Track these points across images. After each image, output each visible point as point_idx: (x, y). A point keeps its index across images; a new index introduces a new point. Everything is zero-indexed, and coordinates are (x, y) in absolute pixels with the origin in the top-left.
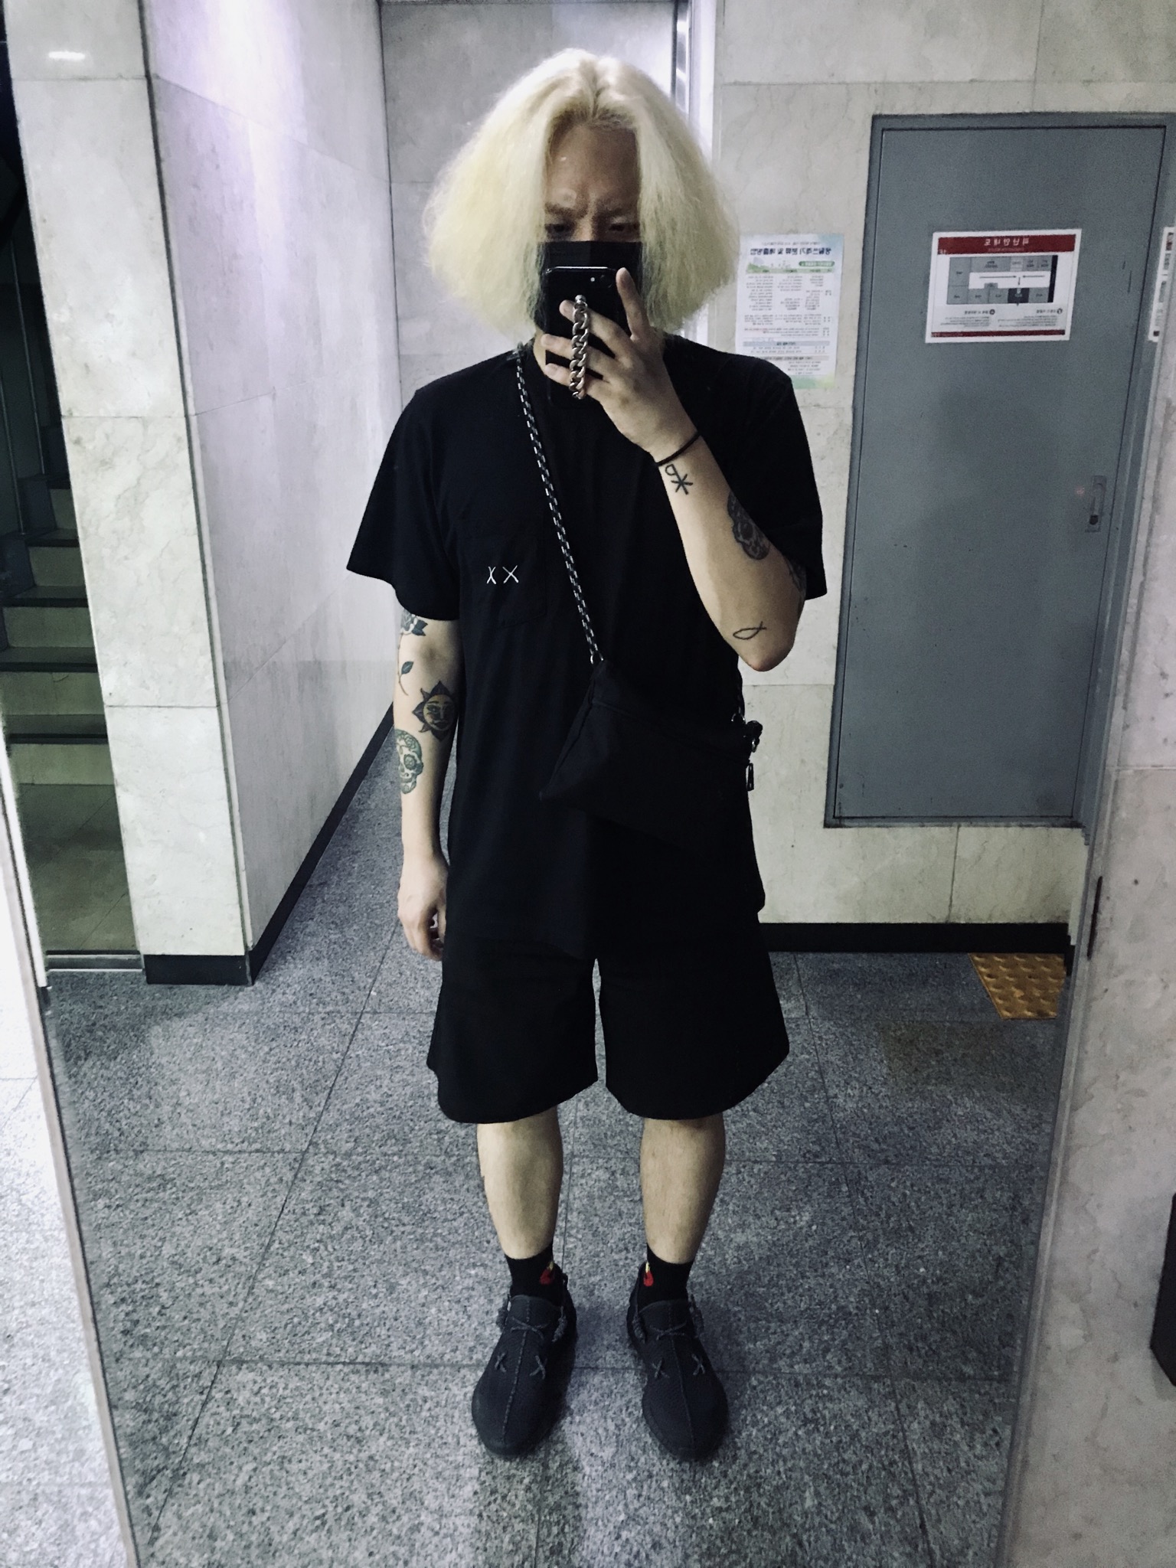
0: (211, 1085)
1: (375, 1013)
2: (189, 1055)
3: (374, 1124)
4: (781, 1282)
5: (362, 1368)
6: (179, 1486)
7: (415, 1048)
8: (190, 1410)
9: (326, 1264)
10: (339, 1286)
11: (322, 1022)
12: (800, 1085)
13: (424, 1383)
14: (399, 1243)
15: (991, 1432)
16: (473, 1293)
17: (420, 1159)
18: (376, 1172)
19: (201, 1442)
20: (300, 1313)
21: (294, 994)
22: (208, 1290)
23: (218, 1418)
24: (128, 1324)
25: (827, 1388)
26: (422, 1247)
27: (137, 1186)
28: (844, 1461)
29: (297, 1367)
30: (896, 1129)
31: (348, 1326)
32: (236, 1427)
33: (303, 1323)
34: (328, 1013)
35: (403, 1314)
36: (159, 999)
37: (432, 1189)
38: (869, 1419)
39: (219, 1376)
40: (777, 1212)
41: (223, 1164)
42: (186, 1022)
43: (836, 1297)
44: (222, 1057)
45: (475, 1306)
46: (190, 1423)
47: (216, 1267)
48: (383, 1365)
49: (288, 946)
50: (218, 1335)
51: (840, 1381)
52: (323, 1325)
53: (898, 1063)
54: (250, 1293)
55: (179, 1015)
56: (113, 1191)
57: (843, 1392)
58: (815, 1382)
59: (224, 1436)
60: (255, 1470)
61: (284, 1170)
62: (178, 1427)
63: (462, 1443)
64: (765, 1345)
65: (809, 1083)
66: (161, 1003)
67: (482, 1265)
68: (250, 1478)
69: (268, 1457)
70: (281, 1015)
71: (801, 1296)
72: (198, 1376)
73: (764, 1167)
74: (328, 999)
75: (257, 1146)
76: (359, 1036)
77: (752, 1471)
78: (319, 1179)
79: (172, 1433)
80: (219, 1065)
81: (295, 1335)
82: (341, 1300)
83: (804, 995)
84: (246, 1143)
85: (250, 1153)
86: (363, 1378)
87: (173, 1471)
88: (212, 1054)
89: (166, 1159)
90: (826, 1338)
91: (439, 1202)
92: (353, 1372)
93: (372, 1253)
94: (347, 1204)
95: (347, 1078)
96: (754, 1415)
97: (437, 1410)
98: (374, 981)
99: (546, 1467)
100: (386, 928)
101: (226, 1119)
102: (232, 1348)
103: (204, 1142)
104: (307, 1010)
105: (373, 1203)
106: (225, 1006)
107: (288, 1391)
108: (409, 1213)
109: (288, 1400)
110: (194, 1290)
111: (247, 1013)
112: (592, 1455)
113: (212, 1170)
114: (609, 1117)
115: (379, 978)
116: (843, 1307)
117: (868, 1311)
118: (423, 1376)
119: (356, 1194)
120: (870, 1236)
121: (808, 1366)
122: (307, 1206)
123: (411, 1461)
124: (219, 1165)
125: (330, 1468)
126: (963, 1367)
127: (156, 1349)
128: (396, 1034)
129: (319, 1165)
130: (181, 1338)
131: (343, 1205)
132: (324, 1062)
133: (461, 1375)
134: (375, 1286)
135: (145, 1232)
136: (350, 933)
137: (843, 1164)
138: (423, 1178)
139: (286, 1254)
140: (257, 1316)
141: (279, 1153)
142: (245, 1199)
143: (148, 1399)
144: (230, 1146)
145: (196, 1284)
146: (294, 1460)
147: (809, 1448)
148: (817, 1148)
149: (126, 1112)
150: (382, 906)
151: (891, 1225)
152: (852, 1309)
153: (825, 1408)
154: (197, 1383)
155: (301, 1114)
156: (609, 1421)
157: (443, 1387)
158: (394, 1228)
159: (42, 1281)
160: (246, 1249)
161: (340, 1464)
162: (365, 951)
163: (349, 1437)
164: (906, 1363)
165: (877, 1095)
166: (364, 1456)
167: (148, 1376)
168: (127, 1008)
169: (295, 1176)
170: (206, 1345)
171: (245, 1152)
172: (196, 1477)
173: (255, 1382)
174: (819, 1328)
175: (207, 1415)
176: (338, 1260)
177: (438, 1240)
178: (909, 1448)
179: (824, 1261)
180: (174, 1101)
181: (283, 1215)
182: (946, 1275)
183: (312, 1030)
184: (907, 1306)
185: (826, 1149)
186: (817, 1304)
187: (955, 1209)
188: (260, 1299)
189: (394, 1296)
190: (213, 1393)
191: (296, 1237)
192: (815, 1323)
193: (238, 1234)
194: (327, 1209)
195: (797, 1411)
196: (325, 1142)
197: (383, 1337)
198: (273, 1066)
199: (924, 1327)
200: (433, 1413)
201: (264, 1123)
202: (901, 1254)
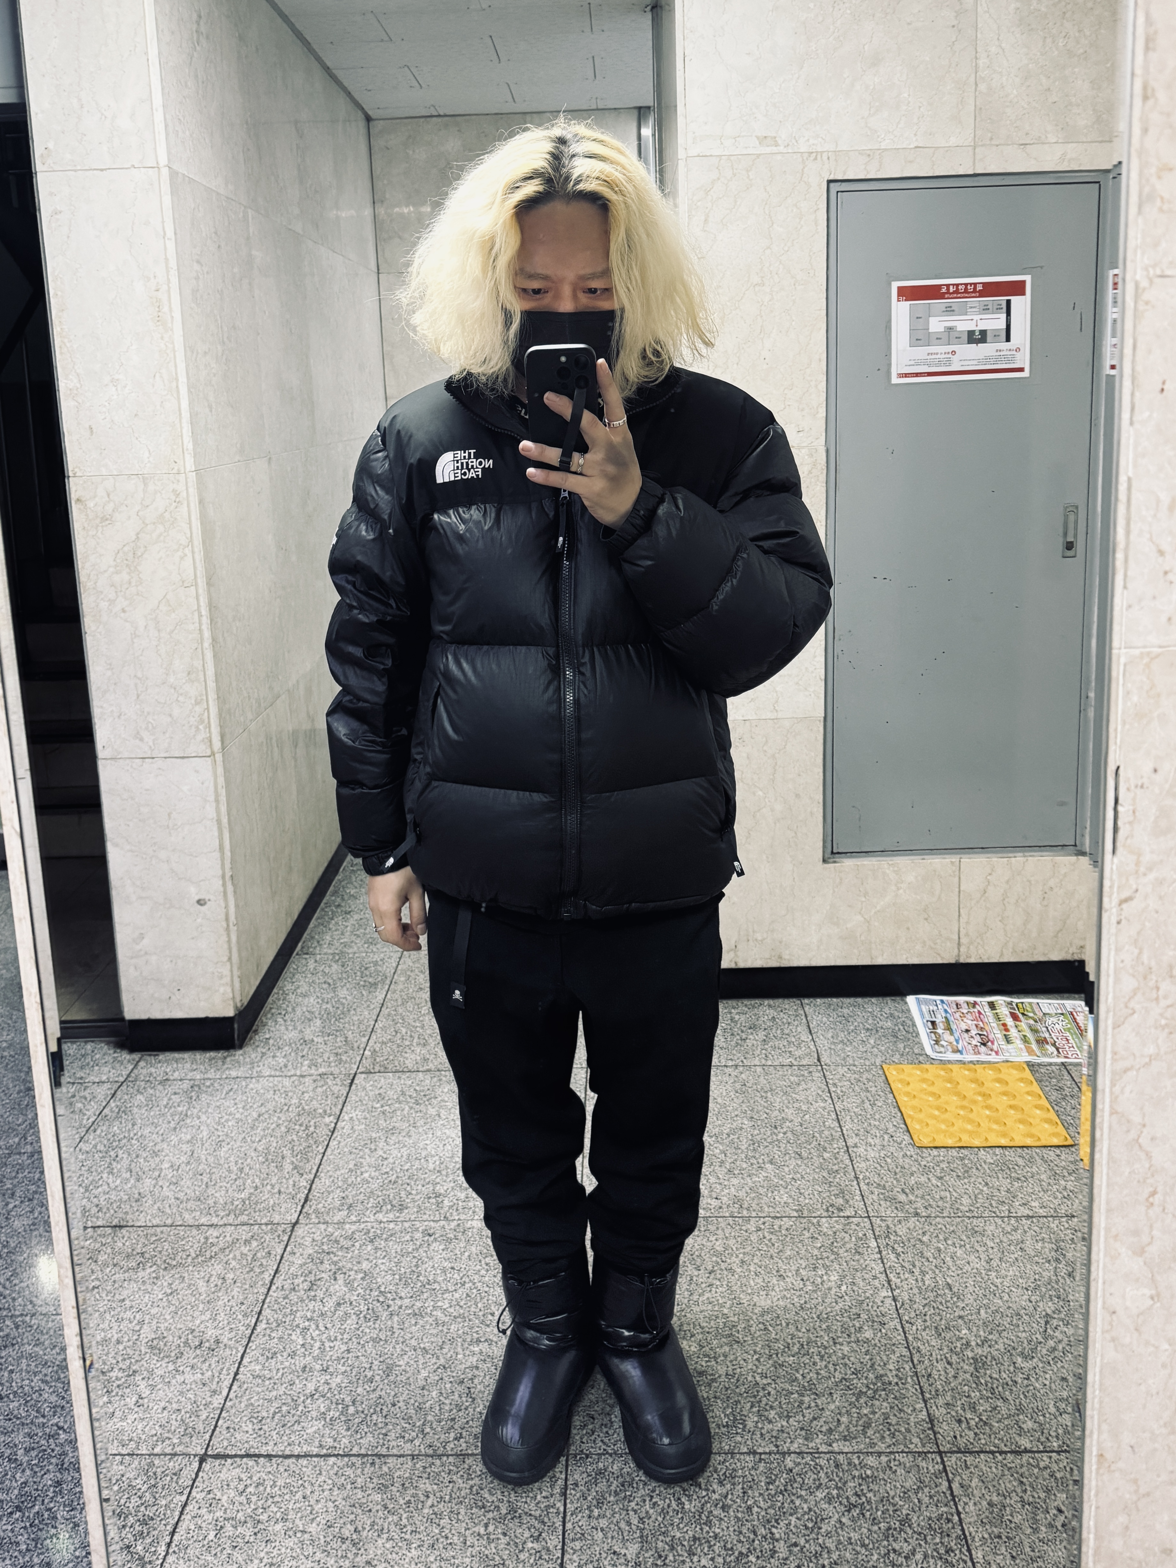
0: (195, 1155)
1: (369, 1072)
2: (172, 1125)
3: (369, 1190)
4: (812, 1350)
5: (358, 1461)
7: (411, 1108)
8: (168, 1512)
9: (318, 1344)
10: (331, 1369)
11: (313, 1085)
12: (816, 1135)
13: (426, 1475)
14: (396, 1318)
15: (1055, 1512)
16: (476, 1372)
17: (418, 1225)
18: (371, 1241)
19: (181, 1550)
20: (290, 1401)
21: (285, 1056)
22: (190, 1377)
23: (198, 1521)
25: (870, 1468)
27: (115, 1265)
28: (895, 1551)
29: (286, 1462)
30: (923, 1179)
32: (219, 1531)
33: (293, 1412)
34: (320, 1075)
35: (401, 1399)
36: (143, 1067)
37: (431, 1258)
38: (920, 1501)
39: (201, 1474)
40: (802, 1272)
41: (207, 1238)
42: (170, 1090)
43: (872, 1366)
44: (208, 1126)
46: (170, 1528)
47: (198, 1352)
48: (379, 1456)
49: (277, 1008)
50: (200, 1427)
51: (883, 1459)
52: (314, 1414)
54: (234, 1379)
55: (164, 1083)
57: (888, 1472)
58: (857, 1462)
59: (205, 1542)
61: (273, 1243)
62: (155, 1533)
63: (468, 1543)
64: (799, 1422)
65: (826, 1133)
66: (144, 1071)
67: (486, 1340)
70: (271, 1080)
71: (835, 1364)
72: (177, 1474)
73: (785, 1223)
74: (320, 1060)
75: (244, 1218)
76: (352, 1097)
78: (311, 1251)
79: (148, 1540)
80: (205, 1134)
81: (284, 1425)
82: (333, 1385)
83: (815, 1042)
84: (232, 1216)
85: (237, 1226)
86: (359, 1471)
88: (197, 1122)
89: (146, 1236)
90: (865, 1412)
91: (439, 1272)
92: (348, 1466)
93: (368, 1331)
94: (340, 1277)
95: (339, 1142)
96: (792, 1501)
97: (441, 1506)
98: (369, 1039)
100: (379, 986)
101: (210, 1191)
102: (215, 1442)
103: (187, 1216)
104: (298, 1073)
105: (367, 1275)
106: (212, 1072)
107: (276, 1489)
108: (406, 1285)
109: (276, 1499)
110: (174, 1377)
111: (236, 1079)
112: (615, 1553)
113: (196, 1246)
115: (374, 1037)
116: (882, 1376)
117: (909, 1380)
118: (425, 1468)
119: (350, 1265)
120: (905, 1298)
121: (847, 1443)
122: (296, 1281)
124: (203, 1240)
126: (1017, 1439)
127: (133, 1445)
128: (392, 1096)
129: (309, 1237)
130: (160, 1431)
131: (335, 1279)
132: (315, 1128)
135: (123, 1315)
136: (343, 992)
137: (869, 1217)
138: (421, 1245)
139: (273, 1335)
140: (243, 1405)
141: (266, 1224)
142: (230, 1276)
143: (122, 1502)
144: (215, 1220)
145: (176, 1370)
147: (855, 1536)
148: (840, 1201)
149: (105, 1187)
150: (375, 963)
151: (927, 1283)
152: (891, 1378)
153: (870, 1491)
154: (177, 1483)
155: (291, 1182)
156: (631, 1513)
157: (447, 1479)
158: (391, 1302)
159: (12, 1371)
160: (231, 1330)
162: (358, 1010)
163: (344, 1540)
164: (955, 1437)
165: (900, 1143)
169: (285, 1249)
170: (186, 1439)
171: (231, 1225)
173: (241, 1480)
174: (857, 1400)
175: (186, 1517)
176: (330, 1340)
177: (438, 1313)
178: (967, 1534)
179: (857, 1325)
180: (157, 1173)
181: (271, 1293)
182: (990, 1337)
183: (303, 1093)
184: (952, 1372)
185: (851, 1202)
186: (853, 1373)
187: (994, 1263)
188: (245, 1386)
189: (392, 1378)
190: (194, 1494)
191: (285, 1315)
192: (854, 1394)
193: (222, 1314)
194: (318, 1283)
195: (838, 1496)
196: (316, 1211)
197: (380, 1425)
198: (262, 1133)
199: (973, 1395)
200: (436, 1509)
201: (251, 1194)
202: (939, 1314)
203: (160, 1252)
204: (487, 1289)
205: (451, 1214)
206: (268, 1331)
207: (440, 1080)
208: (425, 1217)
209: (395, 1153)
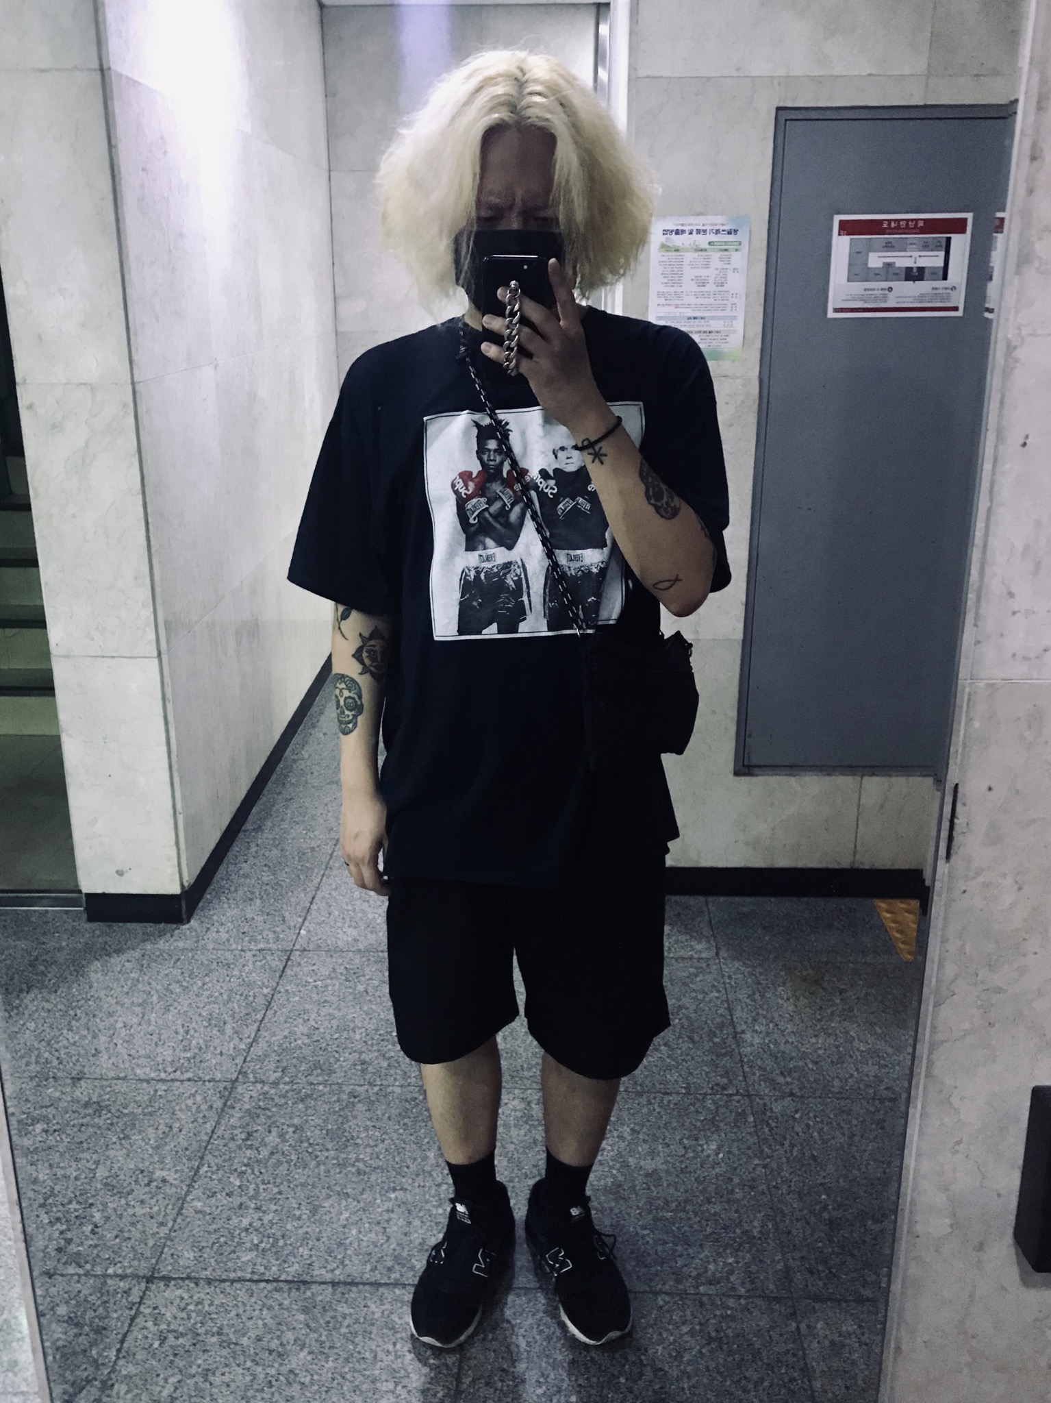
0: (146, 1017)
1: (305, 950)
2: (126, 989)
3: (301, 1055)
4: (688, 1208)
5: (285, 1286)
6: (108, 1396)
7: (341, 984)
8: (119, 1324)
9: (253, 1186)
10: (264, 1208)
11: (253, 959)
12: (709, 1022)
13: (344, 1300)
14: (322, 1168)
16: (392, 1215)
17: (344, 1088)
18: (302, 1100)
19: (130, 1355)
20: (226, 1233)
21: (228, 932)
22: (139, 1211)
23: (145, 1332)
24: (62, 1242)
25: (731, 1308)
26: (344, 1171)
27: (73, 1112)
28: (745, 1377)
29: (223, 1285)
30: (801, 1063)
31: (273, 1246)
32: (163, 1340)
33: (229, 1243)
34: (259, 950)
35: (325, 1235)
36: (98, 936)
37: (355, 1117)
38: (770, 1337)
39: (148, 1293)
40: (685, 1141)
41: (156, 1091)
42: (124, 957)
43: (740, 1222)
44: (157, 991)
45: (395, 1228)
46: (120, 1337)
47: (147, 1189)
48: (304, 1282)
49: (222, 887)
50: (148, 1254)
51: (743, 1301)
52: (248, 1245)
53: (803, 1002)
54: (179, 1213)
55: (119, 951)
56: (51, 1116)
57: (746, 1313)
58: (719, 1303)
59: (151, 1350)
60: (179, 1382)
61: (215, 1098)
62: (108, 1340)
64: (671, 1267)
65: (718, 1020)
66: (100, 940)
67: (401, 1189)
68: (176, 1388)
69: (193, 1370)
70: (215, 952)
71: (707, 1220)
72: (127, 1292)
73: (674, 1098)
74: (260, 937)
75: (189, 1075)
76: (288, 972)
77: (657, 1387)
78: (247, 1106)
79: (102, 1346)
80: (155, 998)
81: (222, 1254)
82: (266, 1222)
83: (715, 937)
84: (178, 1073)
85: (182, 1081)
86: (286, 1295)
87: (102, 1382)
88: (148, 988)
89: (102, 1087)
90: (731, 1260)
91: (362, 1129)
92: (276, 1290)
93: (297, 1176)
94: (274, 1131)
95: (276, 1012)
96: (660, 1334)
97: (355, 1326)
98: (305, 919)
99: (458, 1379)
100: (316, 871)
101: (160, 1050)
102: (161, 1266)
103: (138, 1071)
104: (240, 948)
105: (297, 1128)
106: (162, 944)
107: (213, 1307)
108: (332, 1140)
109: (213, 1316)
110: (125, 1210)
111: (183, 950)
112: (503, 1370)
113: (146, 1098)
114: (525, 1050)
115: (309, 918)
116: (748, 1232)
117: (771, 1235)
118: (343, 1294)
119: (283, 1121)
120: (775, 1166)
121: (712, 1287)
122: (235, 1132)
123: (330, 1375)
124: (152, 1093)
125: (252, 1381)
127: (88, 1267)
128: (325, 971)
129: (247, 1094)
130: (113, 1256)
131: (270, 1132)
132: (254, 997)
133: (379, 1293)
134: (299, 1208)
135: (81, 1155)
136: (282, 876)
137: (749, 1096)
138: (347, 1105)
139: (214, 1177)
140: (185, 1235)
141: (209, 1081)
142: (176, 1125)
143: (79, 1314)
144: (163, 1075)
145: (127, 1204)
146: (218, 1374)
147: (712, 1365)
148: (725, 1081)
149: (65, 1042)
150: (313, 849)
151: (795, 1154)
152: (755, 1232)
153: (729, 1328)
154: (127, 1299)
155: (232, 1046)
156: (520, 1338)
157: (363, 1304)
158: (319, 1153)
160: (177, 1171)
161: (262, 1376)
162: (295, 892)
163: (271, 1352)
164: (807, 1286)
165: (784, 1031)
166: (284, 1369)
167: (79, 1292)
168: (67, 945)
169: (225, 1104)
170: (136, 1263)
171: (177, 1080)
172: (124, 1388)
173: (182, 1298)
174: (724, 1251)
175: (135, 1329)
176: (264, 1183)
177: (361, 1165)
178: (809, 1366)
179: (730, 1188)
180: (111, 1032)
181: (212, 1141)
182: (847, 1202)
183: (244, 966)
184: (809, 1231)
185: (734, 1082)
186: (722, 1228)
187: (857, 1139)
188: (188, 1220)
189: (317, 1217)
190: (142, 1309)
191: (224, 1161)
192: (720, 1246)
193: (169, 1158)
194: (255, 1134)
195: (701, 1331)
196: (254, 1072)
197: (306, 1257)
198: (206, 1000)
199: (825, 1251)
200: (352, 1329)
201: (196, 1054)
202: (804, 1182)
203: (114, 1102)
204: (403, 1145)
205: (375, 1081)
206: (209, 1174)
207: (369, 960)
208: (353, 1081)
209: (326, 1024)
